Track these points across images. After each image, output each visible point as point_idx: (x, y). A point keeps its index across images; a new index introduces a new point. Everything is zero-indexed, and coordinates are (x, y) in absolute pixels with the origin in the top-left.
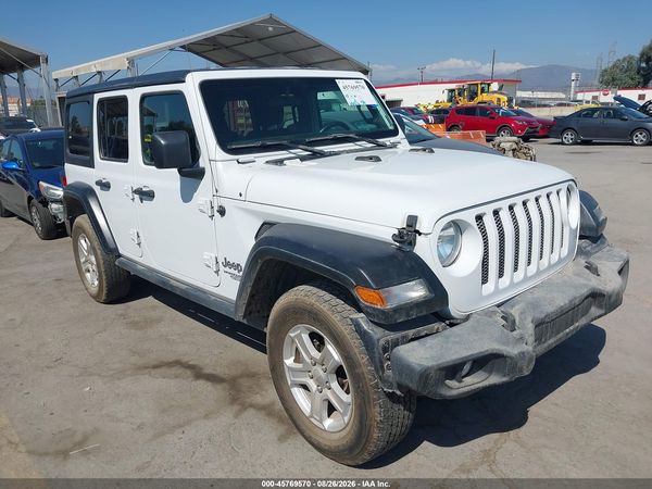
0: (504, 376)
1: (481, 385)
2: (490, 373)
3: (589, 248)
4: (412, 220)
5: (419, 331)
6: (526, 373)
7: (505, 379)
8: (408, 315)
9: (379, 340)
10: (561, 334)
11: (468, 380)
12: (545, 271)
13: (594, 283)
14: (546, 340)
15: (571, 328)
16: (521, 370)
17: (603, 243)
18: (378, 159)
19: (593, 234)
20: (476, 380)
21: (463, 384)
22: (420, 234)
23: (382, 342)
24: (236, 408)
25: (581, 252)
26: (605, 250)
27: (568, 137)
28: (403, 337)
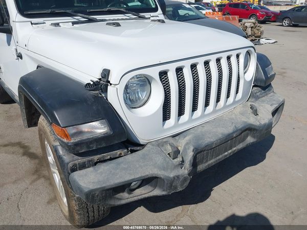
0: (164, 191)
1: (146, 196)
2: (155, 187)
3: (258, 94)
4: (106, 73)
5: (104, 156)
6: (180, 189)
7: (164, 193)
8: (88, 147)
9: (68, 163)
10: (220, 156)
11: (138, 192)
12: (220, 110)
13: (252, 120)
14: (207, 161)
15: (230, 151)
16: (176, 188)
17: (270, 90)
18: (118, 25)
19: (263, 85)
20: (143, 192)
21: (131, 195)
22: (111, 84)
23: (70, 165)
24: (35, 177)
25: (253, 96)
26: (269, 95)
27: (286, 22)
28: (89, 161)
